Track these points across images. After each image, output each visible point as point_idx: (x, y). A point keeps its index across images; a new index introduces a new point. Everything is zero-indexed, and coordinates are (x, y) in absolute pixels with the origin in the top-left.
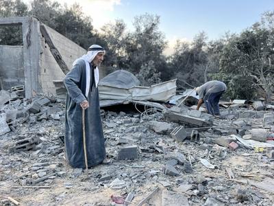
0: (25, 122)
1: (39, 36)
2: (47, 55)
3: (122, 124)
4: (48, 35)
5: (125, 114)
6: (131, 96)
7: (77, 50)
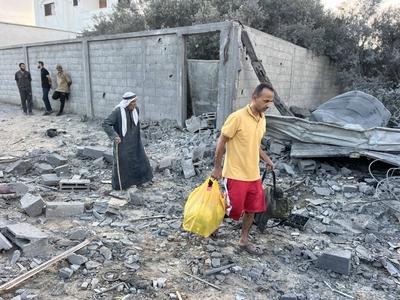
0: (212, 164)
1: (239, 47)
2: (247, 69)
3: (340, 192)
4: (250, 43)
5: (350, 171)
6: (367, 143)
7: (292, 52)
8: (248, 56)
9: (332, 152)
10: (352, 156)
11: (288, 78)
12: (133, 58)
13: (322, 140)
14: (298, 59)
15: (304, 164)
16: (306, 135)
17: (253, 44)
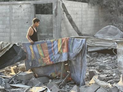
1: (62, 10)
4: (65, 7)
5: (109, 55)
6: (114, 44)
7: (81, 6)
8: (64, 13)
9: (102, 48)
10: (109, 49)
11: (81, 20)
12: (4, 14)
13: (99, 45)
14: (84, 9)
15: (93, 54)
16: (92, 43)
17: (67, 8)
